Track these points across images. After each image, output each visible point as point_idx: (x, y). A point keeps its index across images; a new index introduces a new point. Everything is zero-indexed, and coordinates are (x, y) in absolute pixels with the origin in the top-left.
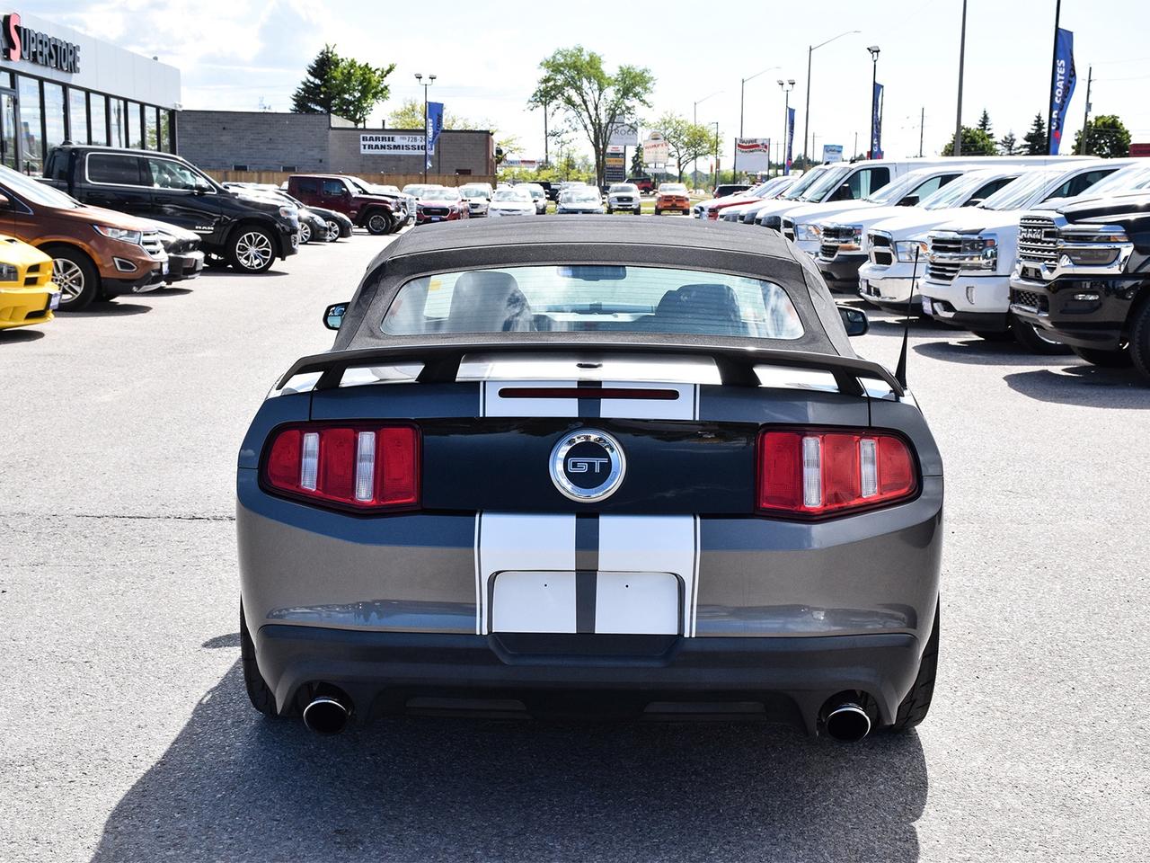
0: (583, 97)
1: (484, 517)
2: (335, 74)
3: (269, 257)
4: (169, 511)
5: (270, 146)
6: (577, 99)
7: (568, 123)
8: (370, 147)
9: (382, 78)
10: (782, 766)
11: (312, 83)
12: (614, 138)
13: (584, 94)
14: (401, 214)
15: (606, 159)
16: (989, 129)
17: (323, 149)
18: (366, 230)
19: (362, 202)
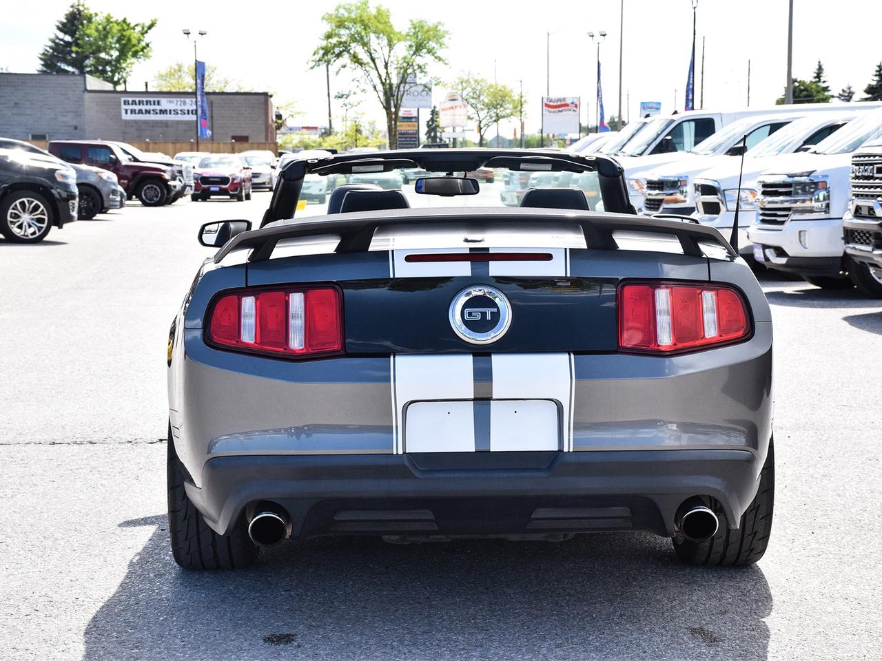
0: (371, 54)
1: (397, 358)
2: (88, 32)
3: (44, 225)
4: (28, 439)
5: (15, 111)
6: (363, 55)
7: (356, 83)
8: (133, 111)
9: (143, 34)
10: (642, 589)
11: (61, 40)
12: (406, 100)
13: (372, 51)
14: (176, 183)
15: (398, 123)
16: (824, 82)
17: (78, 114)
18: (140, 203)
19: (133, 170)
